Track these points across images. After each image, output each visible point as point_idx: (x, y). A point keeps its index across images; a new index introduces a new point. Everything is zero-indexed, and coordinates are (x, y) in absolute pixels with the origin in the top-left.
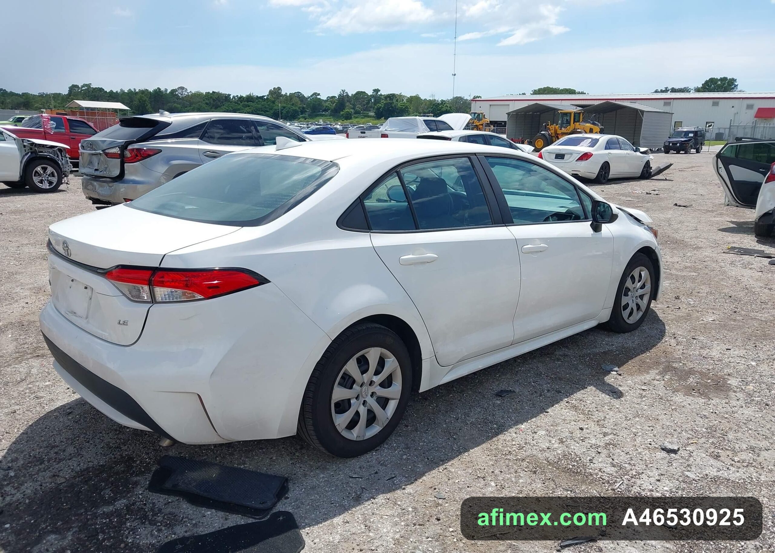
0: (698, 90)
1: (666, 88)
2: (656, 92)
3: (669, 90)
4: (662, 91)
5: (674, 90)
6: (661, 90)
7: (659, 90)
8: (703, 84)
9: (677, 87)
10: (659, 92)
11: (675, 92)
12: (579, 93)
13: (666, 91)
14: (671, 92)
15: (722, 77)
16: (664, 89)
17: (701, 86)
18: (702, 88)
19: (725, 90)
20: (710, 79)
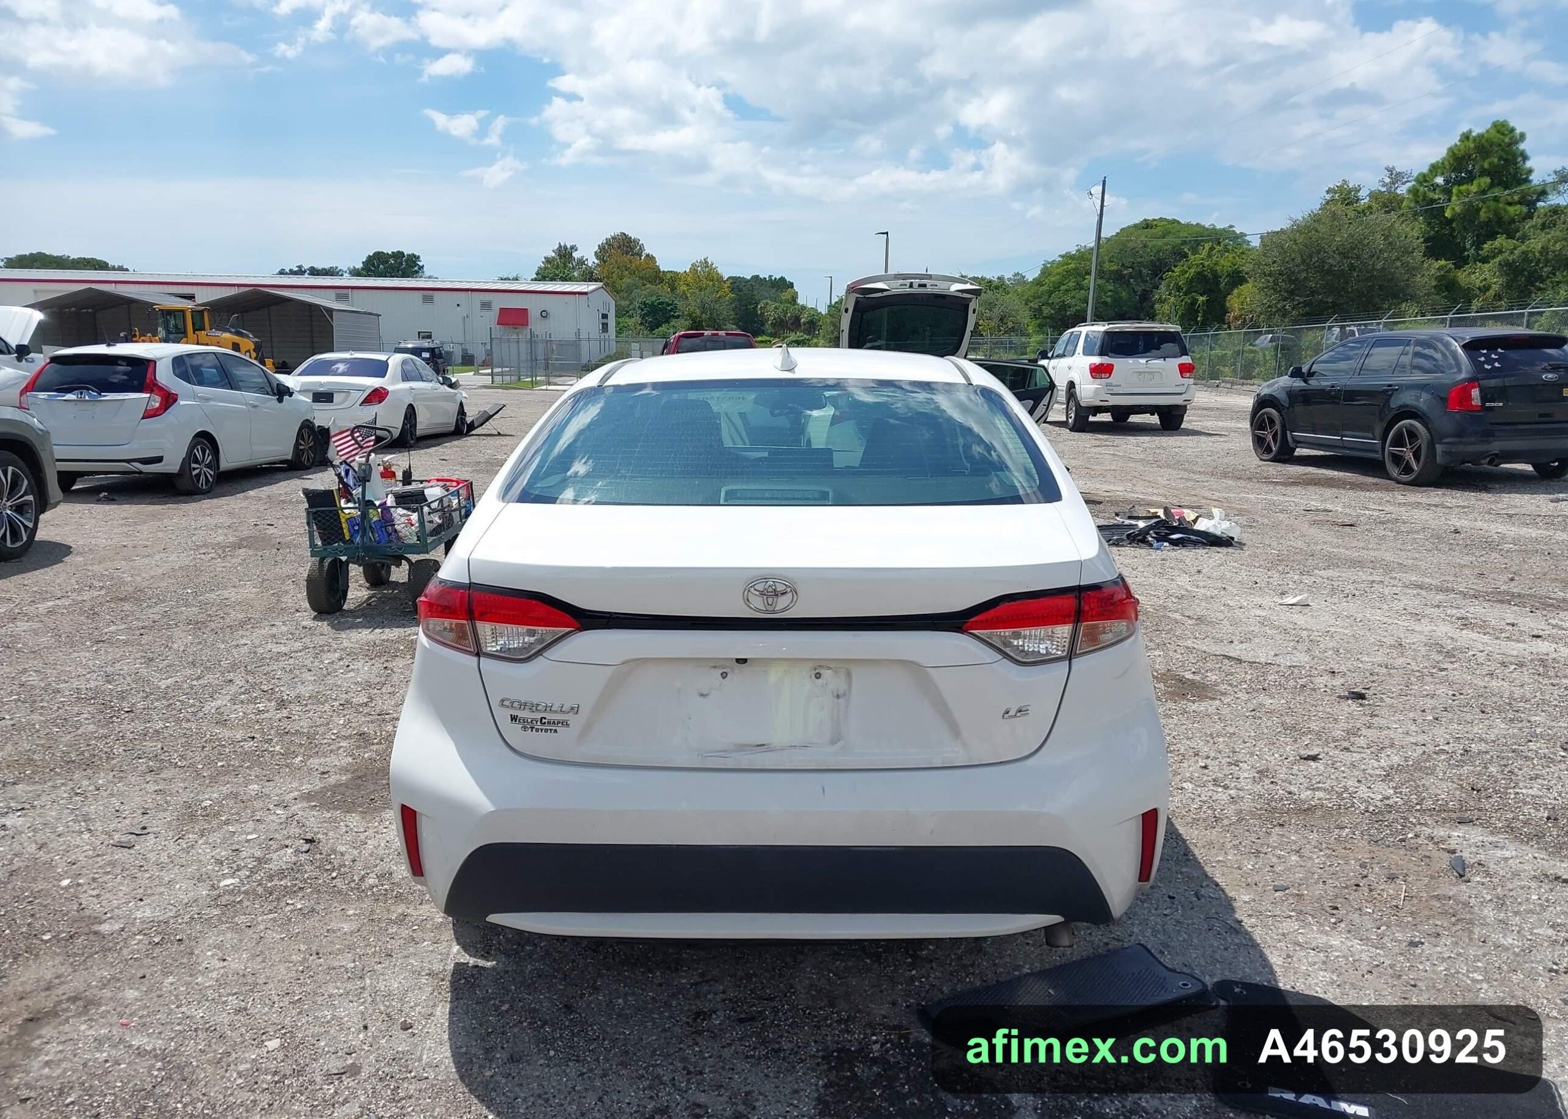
0: (356, 273)
1: (300, 267)
2: (282, 273)
3: (305, 271)
4: (292, 272)
5: (314, 272)
6: (290, 270)
7: (287, 270)
8: (363, 263)
9: (319, 266)
10: (287, 274)
11: (318, 275)
12: (114, 269)
13: (300, 272)
14: (309, 274)
15: (395, 251)
16: (296, 269)
17: (362, 265)
18: (363, 269)
19: (405, 275)
20: (375, 254)
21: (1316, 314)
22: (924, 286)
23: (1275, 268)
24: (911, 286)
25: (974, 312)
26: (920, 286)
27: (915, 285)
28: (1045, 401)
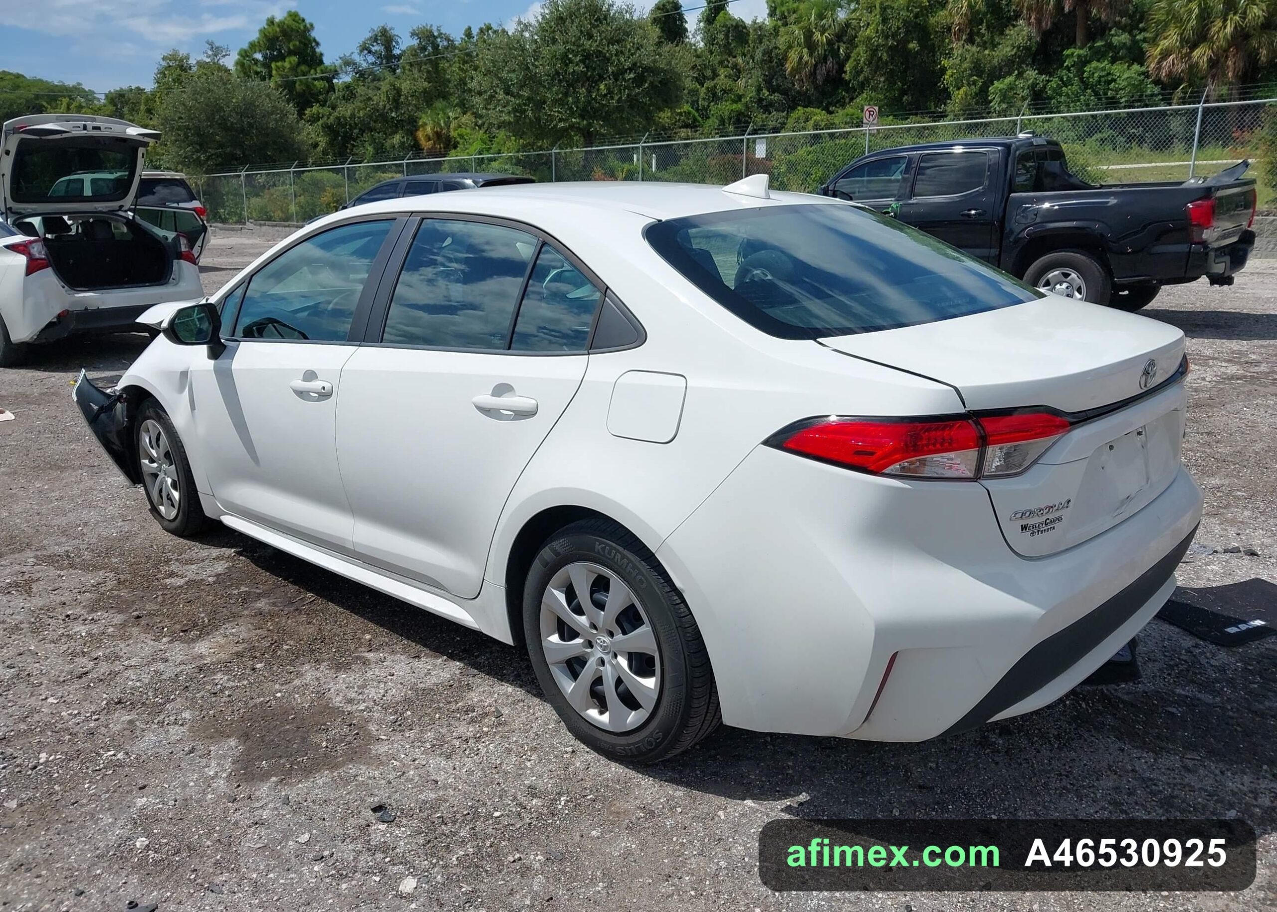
21: (228, 163)
22: (99, 128)
23: (184, 123)
24: (85, 128)
25: (143, 157)
26: (95, 128)
27: (89, 128)
28: (199, 243)
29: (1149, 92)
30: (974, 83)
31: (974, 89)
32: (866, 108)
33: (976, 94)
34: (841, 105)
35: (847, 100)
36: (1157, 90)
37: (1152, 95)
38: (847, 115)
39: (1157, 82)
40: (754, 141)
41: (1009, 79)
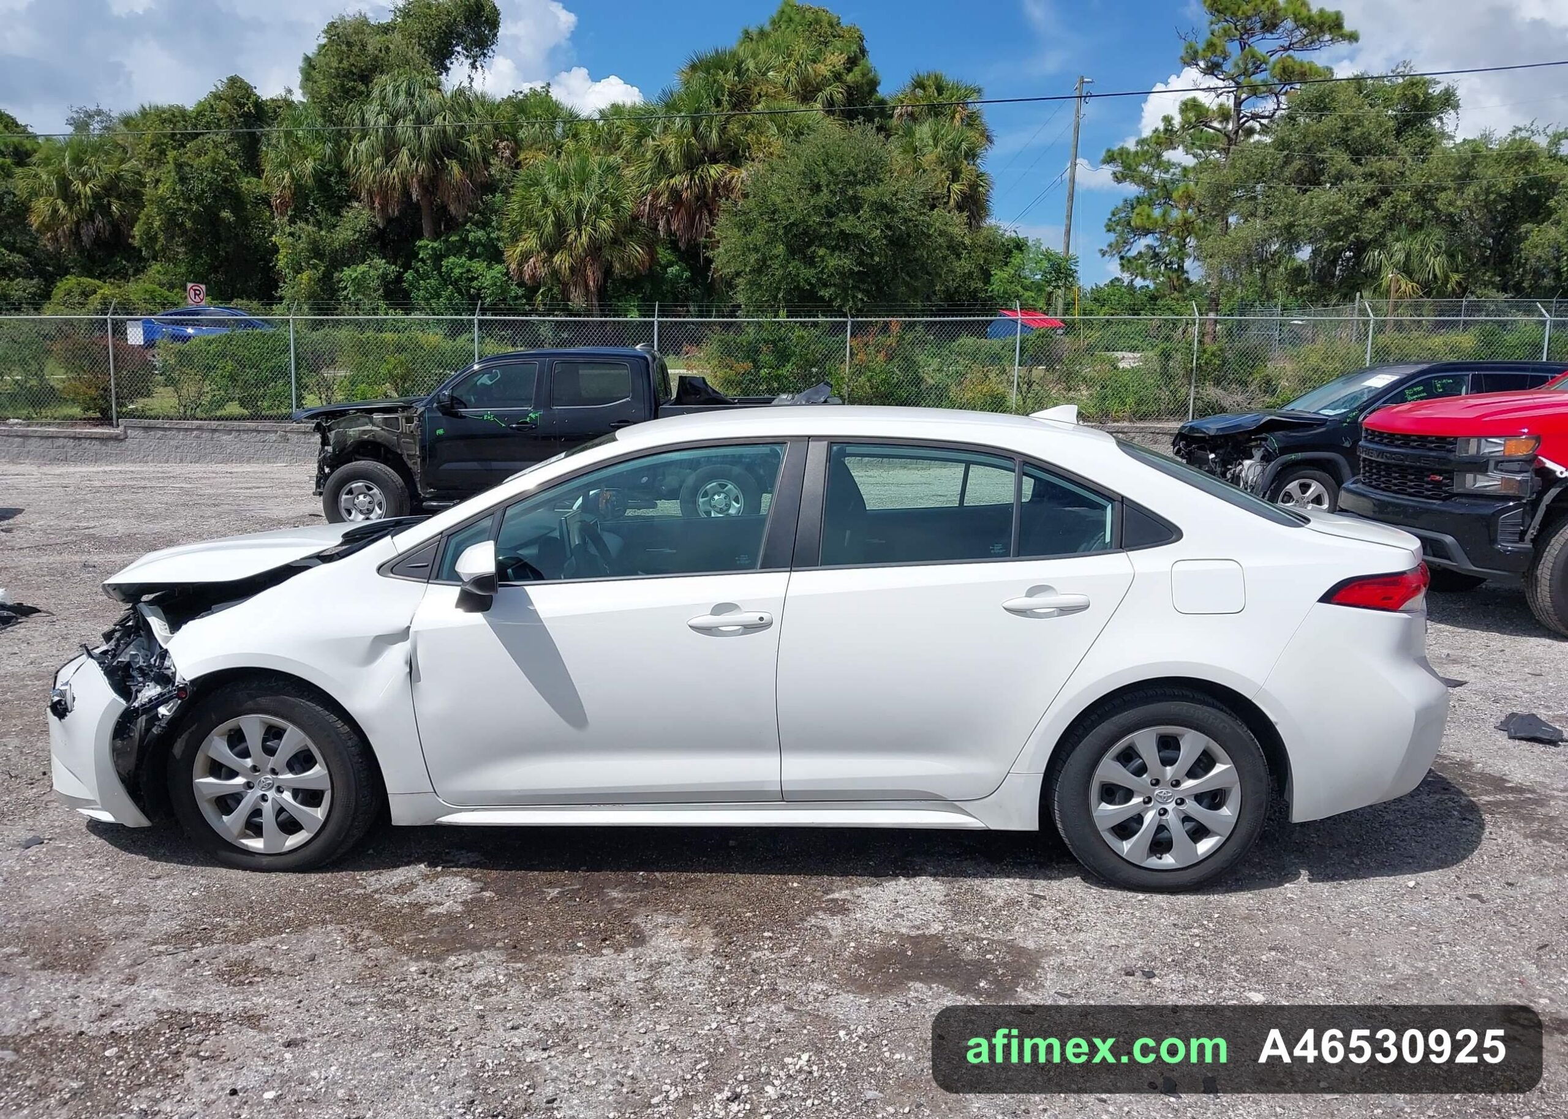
29: (513, 294)
30: (315, 267)
31: (319, 274)
32: (189, 285)
33: (319, 280)
34: (122, 277)
35: (131, 271)
36: (520, 292)
37: (516, 298)
38: (146, 291)
39: (520, 284)
40: (123, 322)
41: (362, 268)
